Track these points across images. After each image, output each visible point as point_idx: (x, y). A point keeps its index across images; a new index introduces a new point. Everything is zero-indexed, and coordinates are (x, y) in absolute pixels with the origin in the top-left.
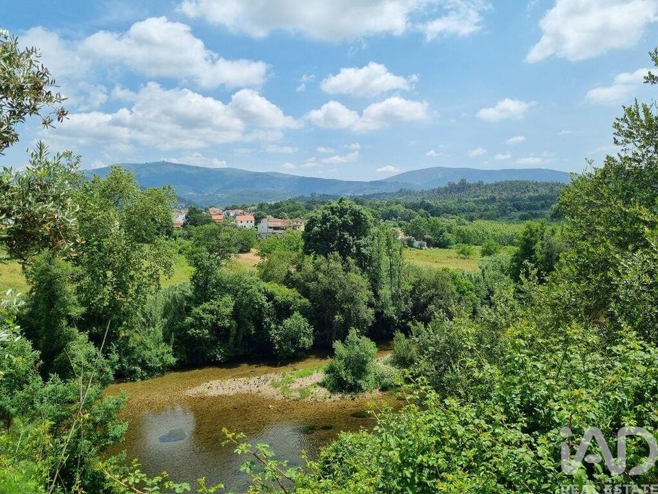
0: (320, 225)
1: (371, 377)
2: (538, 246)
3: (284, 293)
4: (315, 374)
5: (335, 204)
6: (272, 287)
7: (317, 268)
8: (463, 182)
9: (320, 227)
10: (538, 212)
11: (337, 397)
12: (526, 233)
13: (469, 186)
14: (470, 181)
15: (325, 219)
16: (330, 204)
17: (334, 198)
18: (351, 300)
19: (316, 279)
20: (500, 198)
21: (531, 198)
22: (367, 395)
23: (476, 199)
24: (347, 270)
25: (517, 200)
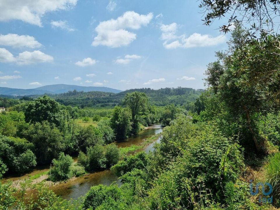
0: (35, 108)
1: (71, 172)
2: (120, 116)
3: (19, 141)
4: (41, 177)
5: (42, 98)
6: (11, 139)
7: (36, 128)
8: (75, 91)
9: (35, 109)
10: (107, 104)
11: (58, 183)
12: (116, 111)
13: (78, 93)
14: (78, 91)
15: (37, 105)
16: (39, 98)
17: (41, 96)
18: (54, 141)
19: (36, 133)
20: (91, 98)
21: (103, 98)
22: (71, 179)
23: (81, 98)
24: (52, 128)
25: (98, 99)
